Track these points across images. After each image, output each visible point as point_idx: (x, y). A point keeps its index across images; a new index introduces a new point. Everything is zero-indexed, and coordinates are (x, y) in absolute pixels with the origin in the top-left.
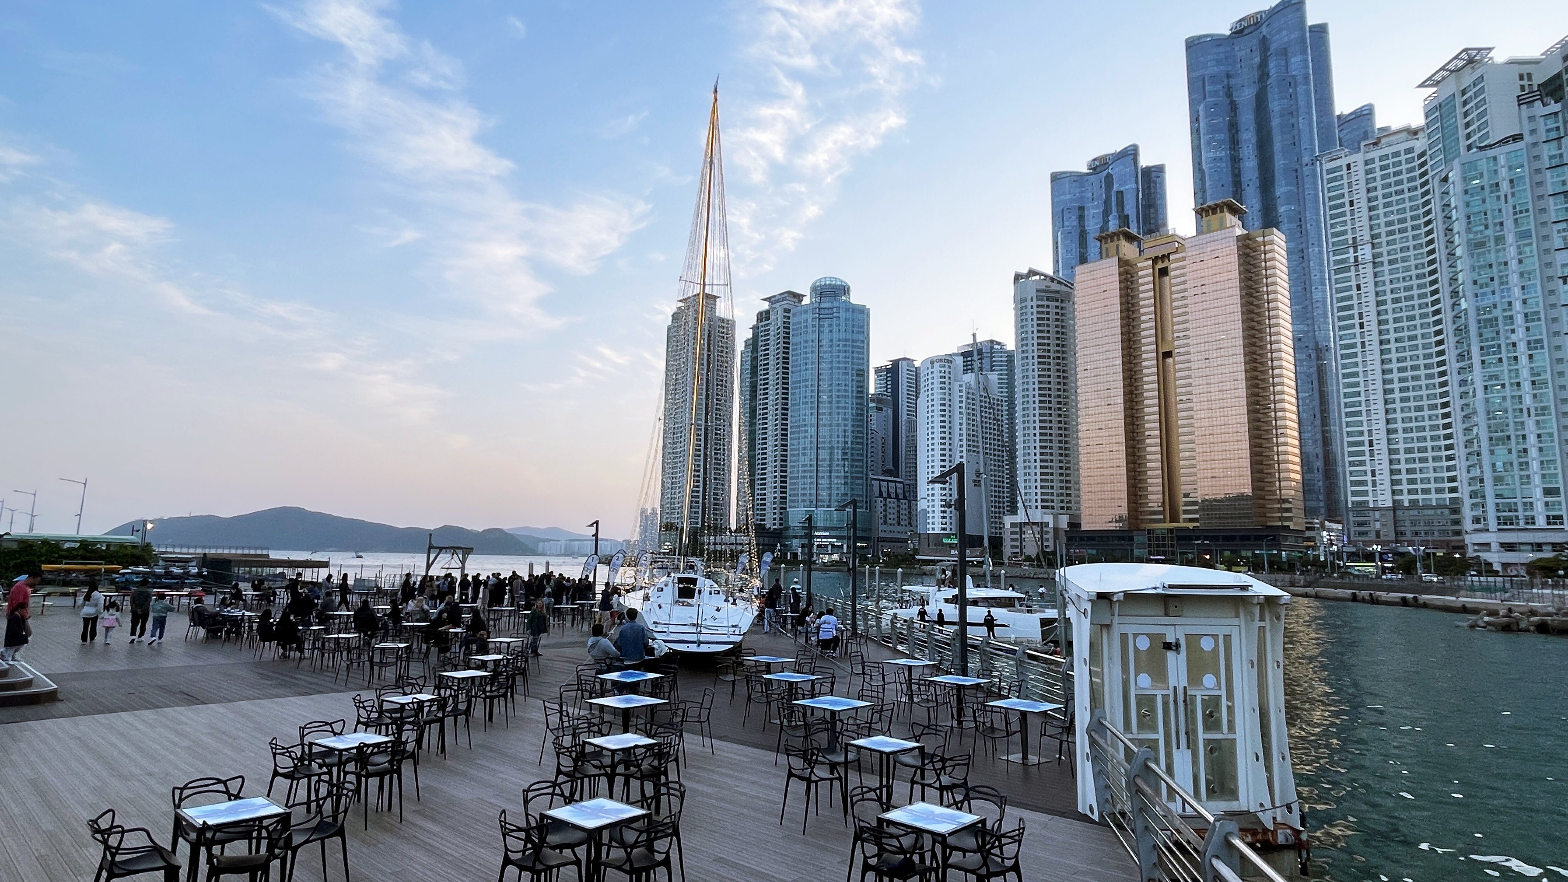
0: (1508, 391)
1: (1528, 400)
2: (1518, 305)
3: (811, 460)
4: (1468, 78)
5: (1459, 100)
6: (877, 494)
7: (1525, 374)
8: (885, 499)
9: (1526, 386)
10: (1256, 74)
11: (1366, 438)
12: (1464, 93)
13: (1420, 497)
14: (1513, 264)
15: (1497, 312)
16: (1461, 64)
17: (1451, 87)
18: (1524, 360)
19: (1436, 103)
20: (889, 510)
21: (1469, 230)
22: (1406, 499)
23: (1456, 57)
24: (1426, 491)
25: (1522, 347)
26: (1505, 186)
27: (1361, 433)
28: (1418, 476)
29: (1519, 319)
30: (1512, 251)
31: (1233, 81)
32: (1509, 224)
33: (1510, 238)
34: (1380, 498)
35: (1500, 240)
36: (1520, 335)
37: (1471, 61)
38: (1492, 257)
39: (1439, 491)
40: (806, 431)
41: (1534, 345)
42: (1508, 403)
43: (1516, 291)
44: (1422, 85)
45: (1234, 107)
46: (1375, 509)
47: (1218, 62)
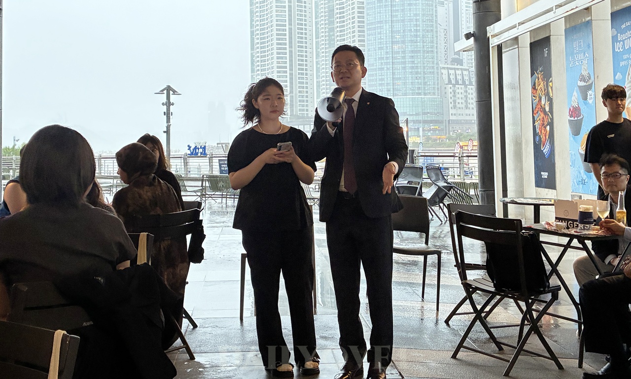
3: (387, 53)
6: (446, 81)
8: (454, 85)
20: (458, 96)
40: (381, 28)
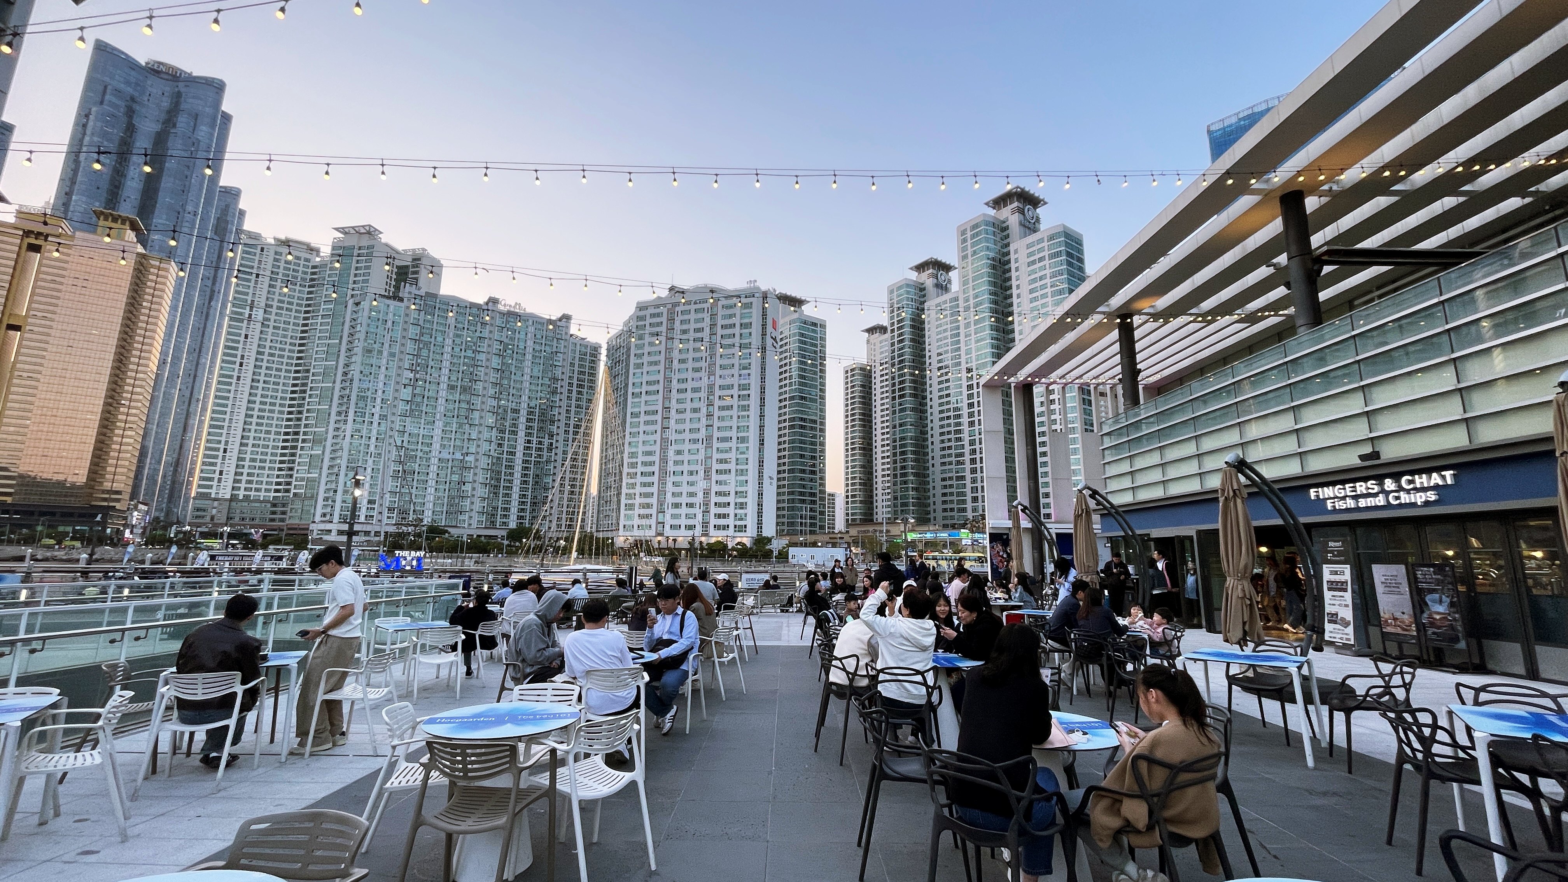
0: (363, 441)
1: (372, 448)
2: (380, 392)
4: (365, 242)
5: (356, 252)
7: (374, 432)
9: (373, 439)
10: (163, 116)
11: (222, 446)
12: (360, 248)
13: (252, 493)
14: (383, 368)
15: (369, 394)
16: (363, 231)
17: (353, 241)
18: (375, 424)
19: (341, 244)
21: (365, 340)
22: (241, 494)
23: (363, 226)
24: (257, 490)
25: (376, 417)
26: (390, 323)
27: (219, 442)
28: (255, 479)
29: (379, 401)
30: (384, 361)
31: (136, 107)
32: (386, 345)
33: (385, 353)
34: (221, 491)
35: (380, 352)
36: (377, 410)
37: (369, 233)
38: (374, 361)
39: (267, 490)
41: (383, 417)
42: (362, 448)
43: (381, 385)
44: (337, 229)
45: (131, 129)
46: (215, 500)
47: (128, 83)
